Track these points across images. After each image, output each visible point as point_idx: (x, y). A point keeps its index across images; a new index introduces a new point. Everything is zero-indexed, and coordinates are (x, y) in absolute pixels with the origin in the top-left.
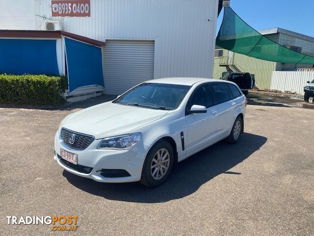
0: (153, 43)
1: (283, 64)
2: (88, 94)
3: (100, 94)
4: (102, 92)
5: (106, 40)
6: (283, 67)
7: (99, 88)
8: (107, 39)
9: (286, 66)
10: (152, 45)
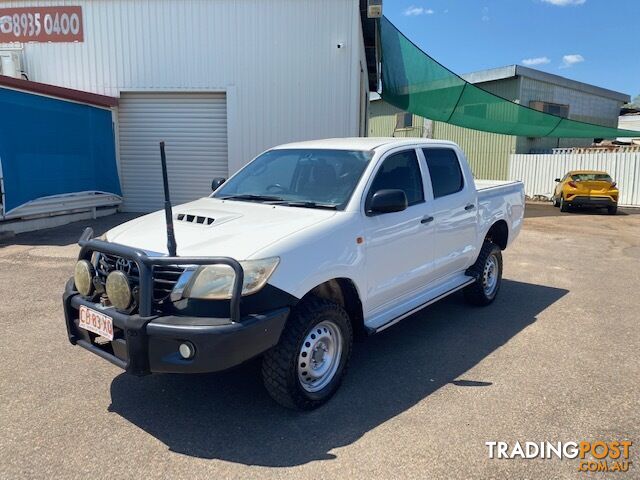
0: (223, 96)
1: (531, 139)
2: (71, 213)
3: (114, 211)
4: (116, 206)
5: (121, 93)
6: (532, 145)
7: (108, 198)
8: (122, 90)
9: (538, 144)
10: (221, 101)
